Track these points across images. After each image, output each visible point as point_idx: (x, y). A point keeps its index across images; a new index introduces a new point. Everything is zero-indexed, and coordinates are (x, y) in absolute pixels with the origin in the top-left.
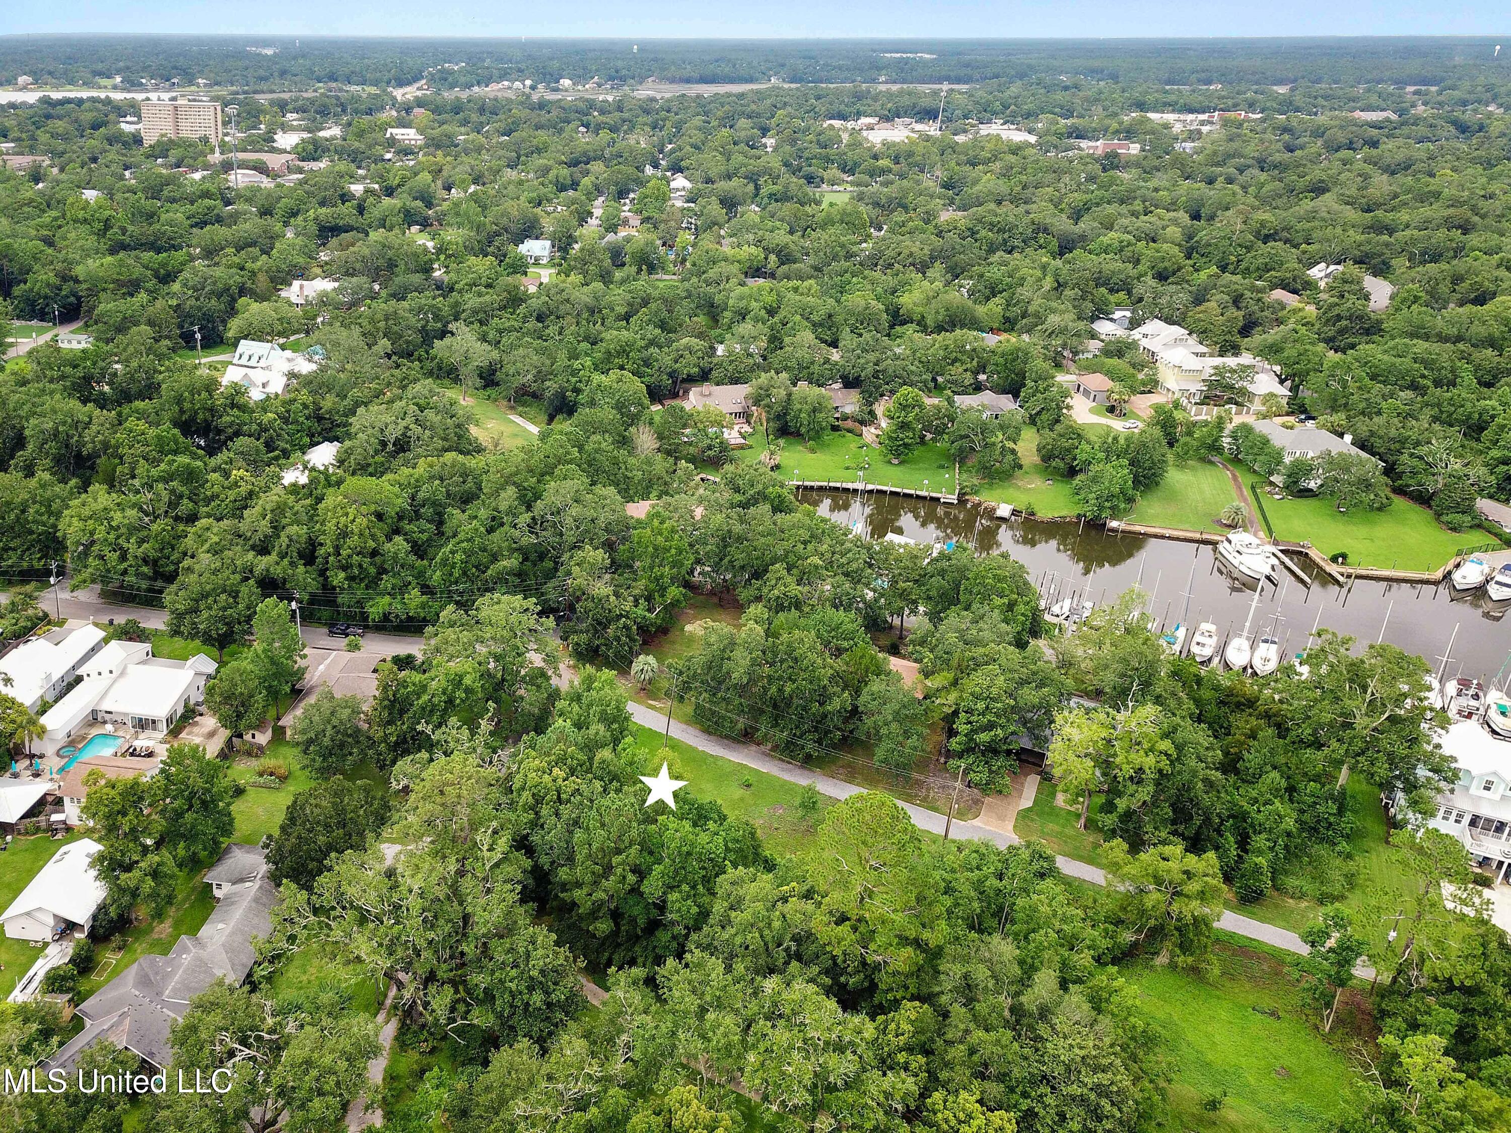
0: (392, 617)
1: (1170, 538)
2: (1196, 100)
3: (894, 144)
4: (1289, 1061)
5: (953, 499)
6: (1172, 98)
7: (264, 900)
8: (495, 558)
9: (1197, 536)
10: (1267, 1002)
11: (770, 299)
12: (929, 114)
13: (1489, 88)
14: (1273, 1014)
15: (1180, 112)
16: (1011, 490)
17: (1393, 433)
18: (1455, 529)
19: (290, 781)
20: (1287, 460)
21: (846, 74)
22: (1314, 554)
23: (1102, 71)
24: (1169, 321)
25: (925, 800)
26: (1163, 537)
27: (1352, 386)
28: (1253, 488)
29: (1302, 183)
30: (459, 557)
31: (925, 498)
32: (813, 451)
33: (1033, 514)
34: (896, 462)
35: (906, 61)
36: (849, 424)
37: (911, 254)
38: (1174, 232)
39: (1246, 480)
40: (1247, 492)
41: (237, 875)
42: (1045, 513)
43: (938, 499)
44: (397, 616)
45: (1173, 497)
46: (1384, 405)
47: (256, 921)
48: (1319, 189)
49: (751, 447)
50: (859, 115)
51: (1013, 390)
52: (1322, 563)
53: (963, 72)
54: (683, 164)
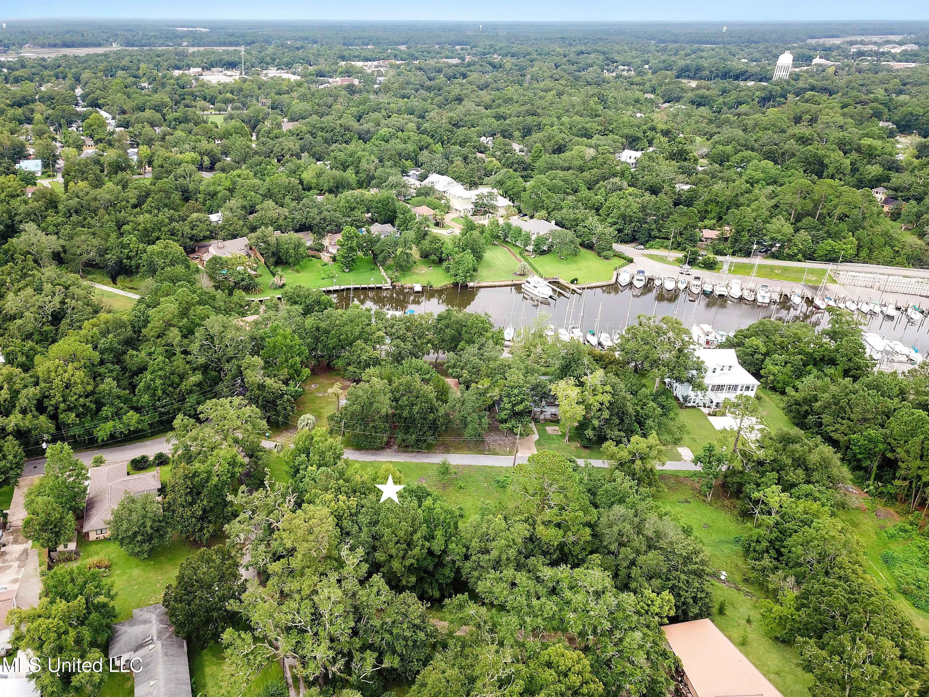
0: (117, 435)
1: (498, 286)
2: (369, 55)
3: (227, 84)
4: (705, 520)
5: (388, 286)
6: (357, 53)
7: (171, 652)
8: (182, 377)
9: (510, 283)
10: (682, 498)
11: (228, 184)
12: (231, 65)
13: (491, 46)
14: (687, 502)
15: (362, 61)
16: (414, 276)
17: (572, 217)
18: (606, 258)
19: (113, 567)
20: (534, 237)
21: (161, 41)
22: (562, 281)
23: (308, 39)
24: (441, 173)
25: (489, 450)
26: (495, 286)
27: (544, 197)
28: (521, 254)
29: (451, 97)
30: (158, 382)
31: (373, 288)
32: (298, 271)
33: (431, 287)
34: (347, 270)
35: (195, 32)
36: (311, 252)
37: (289, 150)
38: (412, 126)
39: (516, 251)
40: (519, 257)
41: (134, 645)
42: (437, 285)
43: (381, 288)
44: (121, 433)
45: (489, 266)
46: (562, 204)
47: (174, 669)
48: (459, 100)
49: (261, 276)
50: (189, 67)
51: (390, 220)
52: (568, 285)
53: (233, 39)
54: (100, 102)
